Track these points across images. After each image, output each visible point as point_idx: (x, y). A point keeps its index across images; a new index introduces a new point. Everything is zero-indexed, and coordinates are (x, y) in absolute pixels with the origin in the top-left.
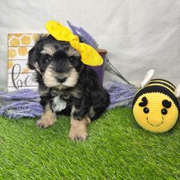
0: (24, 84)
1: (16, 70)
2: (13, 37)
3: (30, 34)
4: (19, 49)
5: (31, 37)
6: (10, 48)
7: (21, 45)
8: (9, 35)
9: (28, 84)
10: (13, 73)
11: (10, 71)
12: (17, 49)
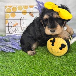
0: (14, 32)
1: (10, 25)
2: (8, 7)
3: (17, 6)
4: (11, 14)
5: (17, 7)
6: (6, 13)
7: (12, 12)
8: (5, 6)
9: (16, 32)
10: (8, 26)
11: (7, 25)
12: (10, 14)
